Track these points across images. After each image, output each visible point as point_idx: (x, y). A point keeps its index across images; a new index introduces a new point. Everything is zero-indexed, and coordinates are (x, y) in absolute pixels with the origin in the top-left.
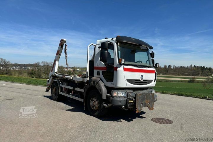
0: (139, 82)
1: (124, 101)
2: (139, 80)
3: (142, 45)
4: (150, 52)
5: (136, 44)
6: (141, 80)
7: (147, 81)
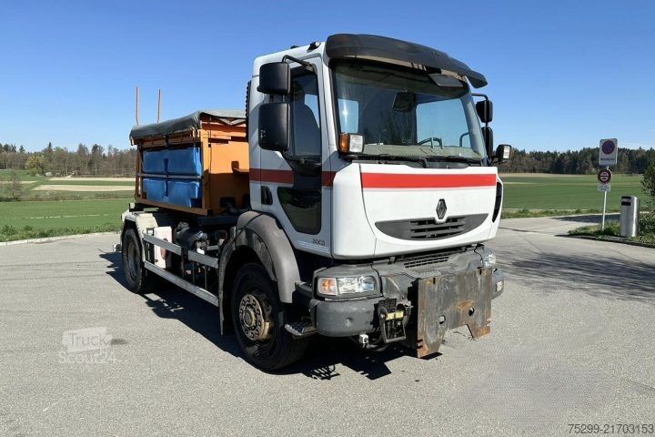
0: (432, 226)
1: (368, 312)
2: (432, 221)
3: (440, 72)
4: (477, 100)
5: (415, 66)
6: (438, 220)
7: (463, 222)
